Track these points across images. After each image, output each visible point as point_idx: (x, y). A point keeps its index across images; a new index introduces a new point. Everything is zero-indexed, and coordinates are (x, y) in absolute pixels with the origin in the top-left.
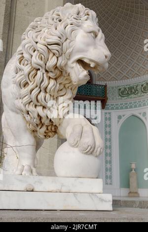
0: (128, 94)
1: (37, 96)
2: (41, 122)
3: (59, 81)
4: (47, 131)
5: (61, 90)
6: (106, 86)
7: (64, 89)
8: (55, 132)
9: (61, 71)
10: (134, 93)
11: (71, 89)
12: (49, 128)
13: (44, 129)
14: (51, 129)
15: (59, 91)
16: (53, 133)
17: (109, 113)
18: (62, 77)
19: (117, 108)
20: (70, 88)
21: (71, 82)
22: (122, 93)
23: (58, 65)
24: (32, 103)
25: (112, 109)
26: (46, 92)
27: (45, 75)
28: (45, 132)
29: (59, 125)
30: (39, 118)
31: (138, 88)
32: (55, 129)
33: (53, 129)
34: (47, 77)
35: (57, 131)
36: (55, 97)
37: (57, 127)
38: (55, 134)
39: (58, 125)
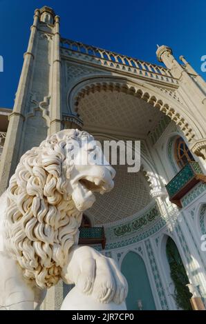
0: (122, 232)
1: (33, 230)
2: (39, 264)
3: (60, 208)
4: (48, 277)
5: (63, 219)
6: (103, 228)
7: (67, 218)
8: (59, 276)
9: (62, 195)
10: (128, 231)
11: (75, 217)
12: (51, 271)
13: (44, 273)
14: (54, 273)
15: (60, 220)
16: (57, 278)
17: (110, 253)
18: (64, 202)
19: (116, 247)
20: (73, 215)
21: (74, 208)
22: (118, 232)
23: (58, 187)
24: (27, 240)
25: (112, 248)
26: (44, 222)
27: (43, 202)
28: (46, 279)
29: (64, 265)
30: (37, 259)
31: (130, 226)
32: (58, 271)
33: (56, 272)
34: (45, 203)
35: (62, 274)
36: (56, 228)
37: (61, 268)
38: (59, 280)
39: (62, 266)
